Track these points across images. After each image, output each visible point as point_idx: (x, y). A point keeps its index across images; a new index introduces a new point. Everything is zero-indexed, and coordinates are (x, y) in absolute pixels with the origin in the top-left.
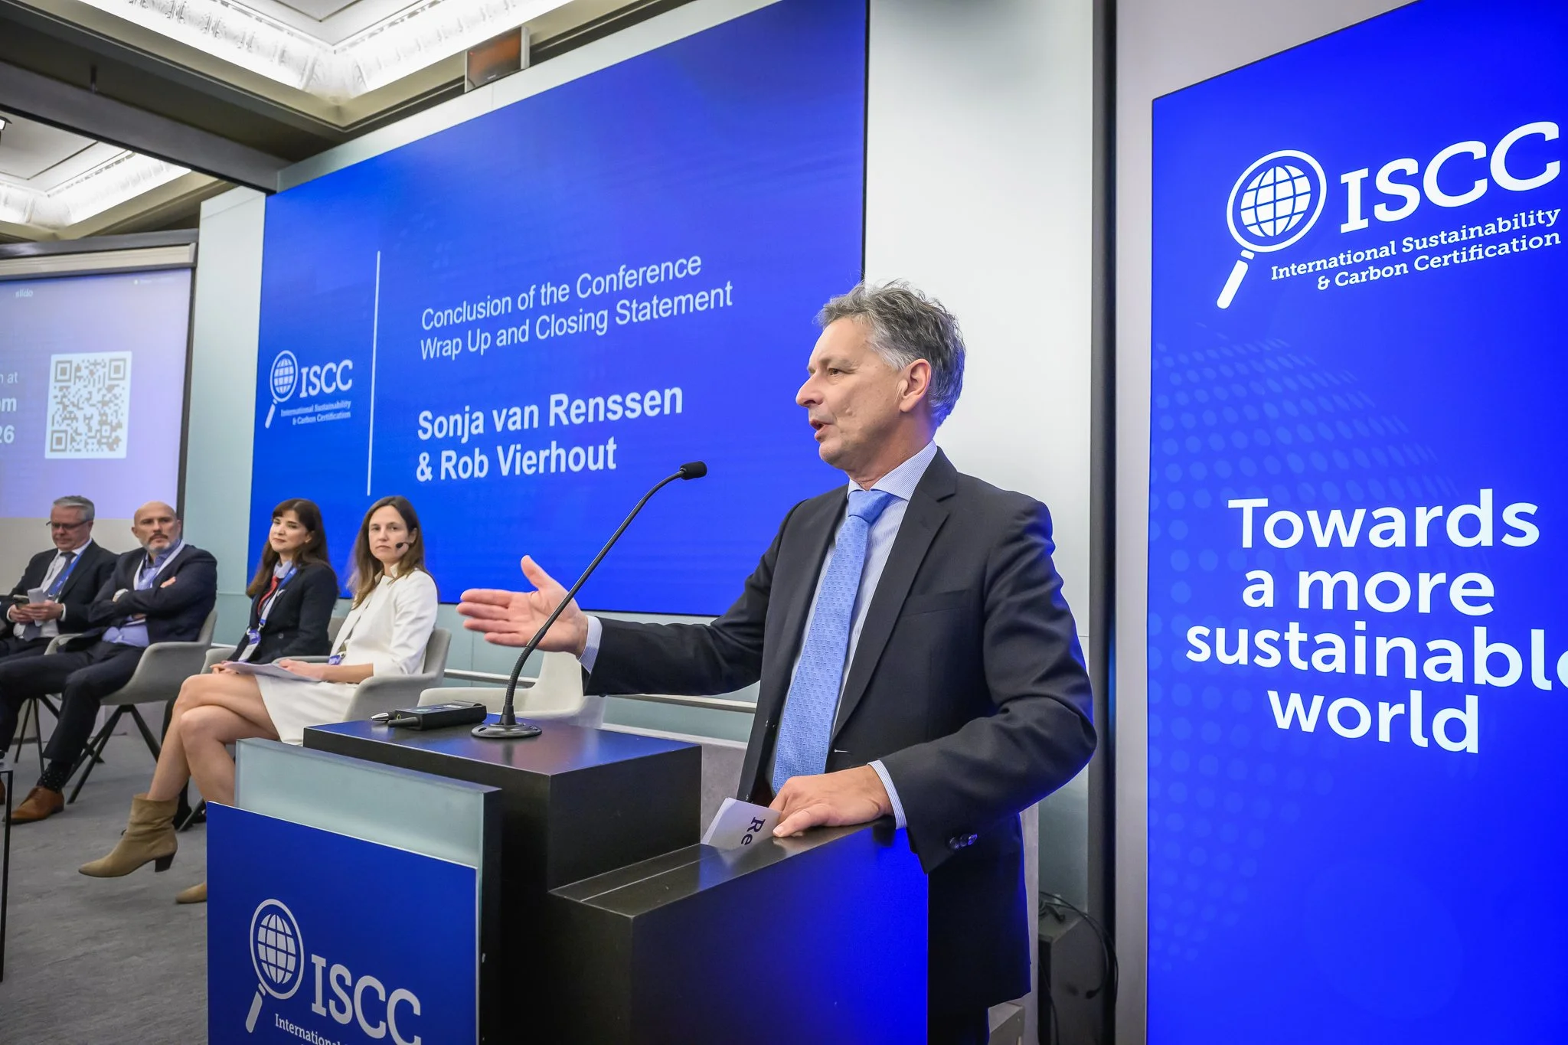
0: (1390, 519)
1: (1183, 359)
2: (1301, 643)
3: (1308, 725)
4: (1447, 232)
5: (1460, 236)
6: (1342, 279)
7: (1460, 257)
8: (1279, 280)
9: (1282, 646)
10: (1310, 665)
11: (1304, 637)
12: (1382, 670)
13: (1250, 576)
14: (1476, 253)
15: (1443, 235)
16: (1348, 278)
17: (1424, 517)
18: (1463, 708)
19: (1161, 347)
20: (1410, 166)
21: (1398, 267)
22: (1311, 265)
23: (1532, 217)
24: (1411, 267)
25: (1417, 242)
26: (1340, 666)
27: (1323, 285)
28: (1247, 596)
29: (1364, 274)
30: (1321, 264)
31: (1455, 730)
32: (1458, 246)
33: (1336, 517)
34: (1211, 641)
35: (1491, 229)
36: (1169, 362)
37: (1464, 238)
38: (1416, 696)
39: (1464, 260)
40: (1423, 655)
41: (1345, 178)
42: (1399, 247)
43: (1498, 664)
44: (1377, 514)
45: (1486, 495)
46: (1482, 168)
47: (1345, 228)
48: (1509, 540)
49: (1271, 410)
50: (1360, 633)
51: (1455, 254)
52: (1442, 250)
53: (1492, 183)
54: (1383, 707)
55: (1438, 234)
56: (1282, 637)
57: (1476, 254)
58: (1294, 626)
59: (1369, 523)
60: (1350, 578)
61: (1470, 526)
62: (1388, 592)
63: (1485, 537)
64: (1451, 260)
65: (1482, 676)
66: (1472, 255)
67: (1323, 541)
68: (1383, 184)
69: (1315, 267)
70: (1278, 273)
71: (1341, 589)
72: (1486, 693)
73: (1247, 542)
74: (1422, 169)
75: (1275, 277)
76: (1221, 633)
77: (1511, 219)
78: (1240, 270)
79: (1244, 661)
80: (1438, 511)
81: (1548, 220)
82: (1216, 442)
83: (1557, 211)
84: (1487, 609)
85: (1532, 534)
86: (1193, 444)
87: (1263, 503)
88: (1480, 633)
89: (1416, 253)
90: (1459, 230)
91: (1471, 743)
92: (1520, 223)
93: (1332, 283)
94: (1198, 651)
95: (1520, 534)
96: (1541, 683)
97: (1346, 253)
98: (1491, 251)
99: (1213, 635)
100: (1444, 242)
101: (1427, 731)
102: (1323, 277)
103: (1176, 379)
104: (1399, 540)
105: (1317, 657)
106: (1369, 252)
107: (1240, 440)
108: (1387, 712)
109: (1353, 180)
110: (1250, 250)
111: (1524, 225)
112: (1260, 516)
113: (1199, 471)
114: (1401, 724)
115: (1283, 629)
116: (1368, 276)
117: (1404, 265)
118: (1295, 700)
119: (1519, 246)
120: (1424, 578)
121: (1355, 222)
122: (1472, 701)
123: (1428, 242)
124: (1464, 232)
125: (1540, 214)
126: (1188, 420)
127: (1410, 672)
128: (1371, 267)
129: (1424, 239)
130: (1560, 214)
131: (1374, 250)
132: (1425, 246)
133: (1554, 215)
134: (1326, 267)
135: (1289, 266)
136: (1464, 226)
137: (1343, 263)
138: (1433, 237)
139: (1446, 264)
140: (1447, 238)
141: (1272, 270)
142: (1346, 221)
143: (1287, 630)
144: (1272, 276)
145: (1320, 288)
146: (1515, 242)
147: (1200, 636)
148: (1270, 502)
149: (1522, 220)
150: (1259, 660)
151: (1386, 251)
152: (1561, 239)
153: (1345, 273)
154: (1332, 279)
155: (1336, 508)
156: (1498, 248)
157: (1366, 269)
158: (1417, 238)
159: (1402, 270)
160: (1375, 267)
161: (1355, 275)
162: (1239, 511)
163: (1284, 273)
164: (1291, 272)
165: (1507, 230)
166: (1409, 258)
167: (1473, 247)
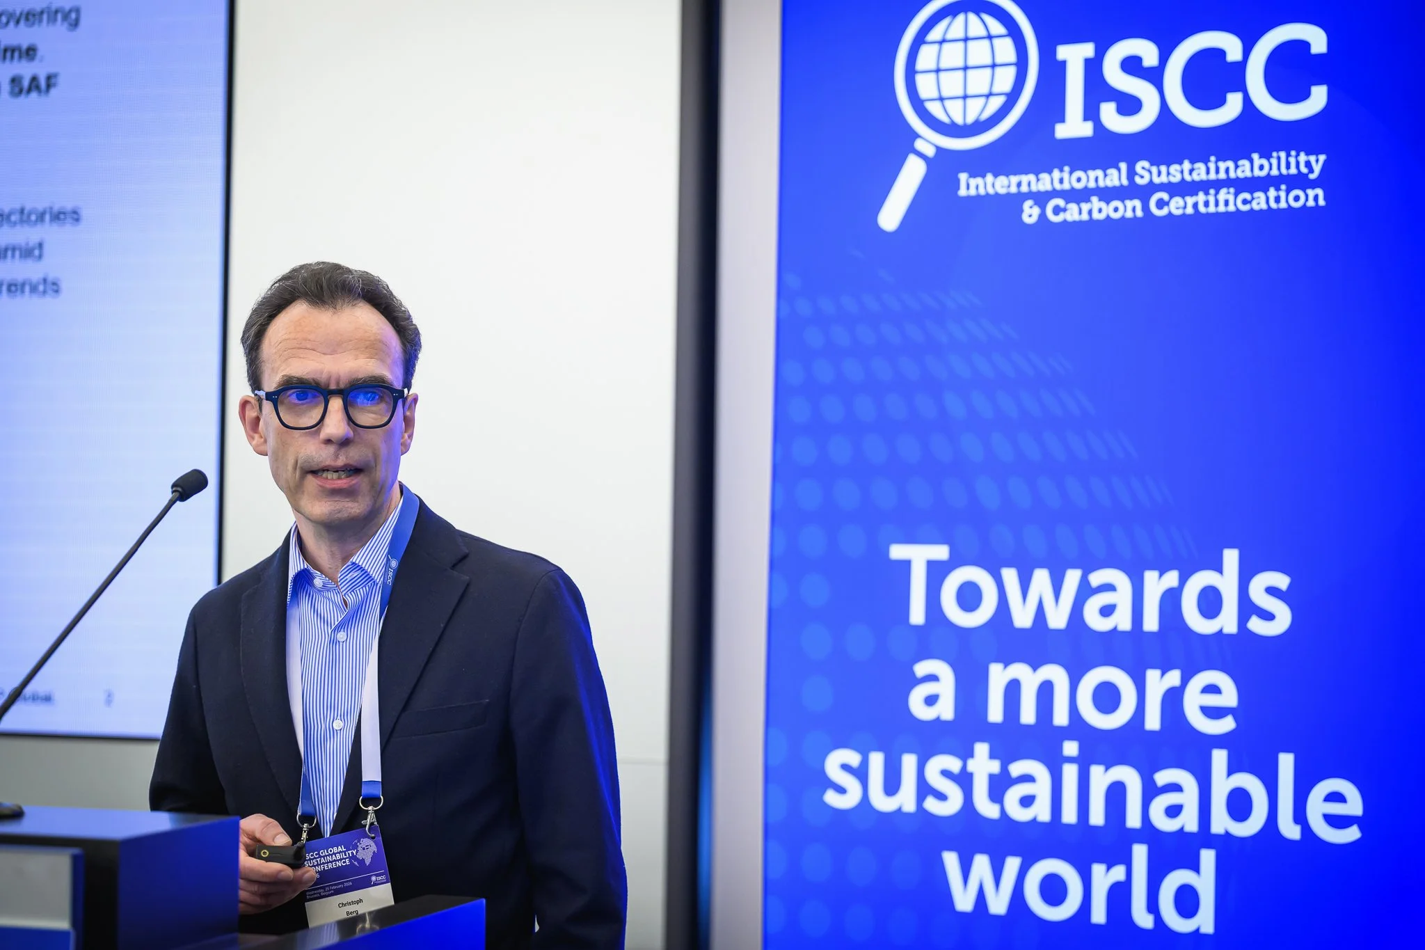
0: (1109, 588)
1: (827, 306)
2: (992, 777)
3: (998, 904)
4: (1192, 162)
5: (1208, 172)
6: (1057, 210)
7: (1206, 204)
8: (969, 198)
9: (964, 780)
10: (1003, 811)
11: (995, 766)
12: (1097, 817)
13: (921, 669)
14: (1227, 201)
15: (1187, 165)
16: (1065, 210)
17: (1156, 584)
18: (1196, 868)
19: (793, 281)
20: (1147, 52)
21: (1129, 204)
22: (1014, 179)
23: (1292, 160)
24: (1146, 208)
25: (1154, 169)
26: (1041, 811)
27: (1030, 216)
28: (916, 702)
29: (1085, 208)
30: (1028, 182)
31: (1187, 901)
32: (1205, 186)
33: (1041, 578)
34: (861, 774)
35: (1244, 170)
36: (804, 307)
37: (1213, 176)
38: (1140, 853)
39: (1212, 209)
40: (1150, 792)
41: (1063, 52)
42: (1132, 173)
43: (1239, 805)
44: (1096, 578)
45: (1231, 557)
46: (1235, 77)
47: (1062, 131)
48: (1257, 625)
49: (955, 406)
50: (1070, 760)
51: (1201, 197)
52: (1184, 189)
53: (1247, 101)
54: (1098, 870)
55: (1181, 163)
56: (964, 767)
57: (1227, 203)
58: (982, 749)
59: (1085, 591)
60: (1056, 674)
61: (1210, 602)
62: (1107, 697)
63: (1227, 621)
64: (1195, 205)
65: (1221, 822)
66: (1221, 203)
67: (1022, 617)
68: (1114, 75)
69: (1019, 185)
70: (970, 186)
71: (1046, 691)
72: (1225, 844)
73: (917, 615)
74: (1164, 58)
75: (963, 192)
76: (877, 761)
77: (1268, 157)
78: (912, 174)
79: (910, 806)
80: (1172, 579)
81: (1311, 171)
82: (876, 450)
83: (1322, 158)
84: (1227, 725)
85: (1283, 619)
86: (840, 449)
87: (941, 552)
88: (1220, 758)
89: (1152, 188)
90: (1206, 161)
91: (1205, 921)
92: (1279, 168)
93: (1043, 216)
94: (841, 790)
95: (1268, 616)
96: (1290, 830)
97: (1062, 171)
98: (1245, 202)
99: (865, 763)
100: (1188, 178)
101: (1153, 906)
102: (1031, 203)
103: (814, 337)
104: (1122, 620)
105: (1013, 795)
106: (1092, 174)
107: (909, 449)
108: (1104, 878)
109: (1074, 55)
111: (1284, 171)
112: (937, 573)
113: (847, 494)
114: (1119, 895)
115: (966, 754)
116: (1090, 212)
117: (1137, 204)
118: (981, 864)
119: (1277, 200)
120: (1152, 675)
121: (1073, 126)
122: (1208, 858)
123: (1168, 174)
124: (1212, 166)
125: (1303, 158)
126: (833, 409)
127: (1133, 820)
128: (1094, 199)
129: (1163, 168)
130: (1325, 162)
131: (1099, 173)
132: (1164, 179)
133: (1318, 162)
134: (1034, 188)
135: (984, 176)
136: (1213, 158)
137: (1058, 186)
138: (1175, 168)
139: (1190, 210)
140: (1191, 171)
141: (958, 181)
142: (1062, 120)
143: (971, 755)
144: (958, 188)
145: (1026, 219)
146: (1272, 193)
147: (846, 767)
148: (952, 552)
149: (1281, 163)
150: (931, 805)
151: (1115, 178)
152: (1325, 199)
153: (1060, 202)
154: (1043, 208)
155: (1041, 566)
156: (1253, 199)
157: (1088, 200)
158: (1152, 164)
159: (1134, 209)
160: (1100, 200)
161: (1073, 207)
162: (906, 565)
163: (977, 187)
164: (985, 187)
165: (1263, 173)
166: (1144, 193)
167: (1223, 191)
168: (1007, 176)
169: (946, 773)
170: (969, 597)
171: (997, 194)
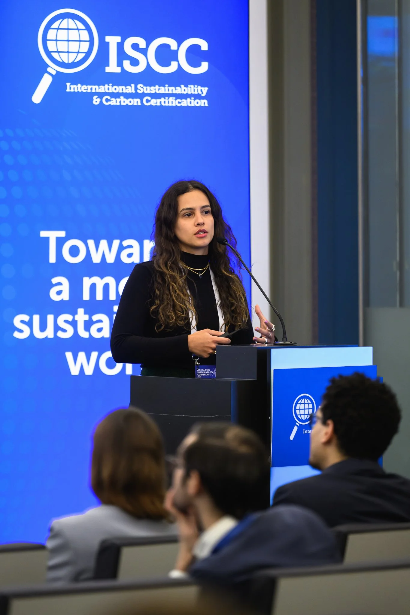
1: (10, 132)
2: (85, 322)
3: (89, 371)
4: (159, 86)
5: (165, 90)
6: (107, 100)
7: (165, 102)
8: (70, 92)
9: (74, 324)
10: (90, 334)
11: (86, 318)
13: (55, 280)
14: (172, 102)
15: (157, 87)
16: (110, 100)
17: (148, 245)
20: (142, 42)
21: (136, 100)
22: (89, 87)
23: (196, 89)
24: (142, 102)
25: (145, 88)
26: (106, 333)
27: (96, 102)
28: (53, 295)
29: (118, 100)
30: (96, 88)
32: (164, 96)
33: (104, 243)
34: (30, 324)
35: (179, 91)
36: (1, 133)
37: (167, 92)
39: (167, 104)
41: (108, 39)
42: (136, 89)
44: (125, 243)
46: (174, 56)
47: (108, 70)
49: (66, 175)
51: (162, 100)
52: (156, 96)
53: (179, 65)
56: (74, 318)
58: (81, 311)
59: (121, 248)
60: (110, 280)
64: (161, 102)
67: (96, 259)
68: (128, 49)
69: (91, 89)
70: (70, 88)
71: (106, 287)
73: (52, 259)
74: (148, 45)
75: (68, 90)
76: (36, 318)
77: (187, 87)
78: (46, 82)
79: (51, 335)
81: (202, 93)
82: (32, 192)
83: (206, 89)
86: (17, 192)
87: (62, 234)
89: (144, 94)
90: (164, 86)
92: (191, 91)
93: (101, 102)
94: (21, 331)
97: (109, 85)
98: (179, 103)
99: (31, 320)
100: (158, 92)
102: (96, 97)
103: (5, 146)
104: (136, 259)
105: (94, 328)
106: (121, 87)
109: (113, 41)
110: (53, 69)
111: (193, 93)
112: (60, 242)
113: (21, 211)
115: (74, 313)
116: (120, 102)
117: (139, 100)
118: (82, 356)
119: (190, 103)
121: (113, 68)
123: (150, 90)
124: (167, 88)
125: (199, 88)
126: (14, 175)
128: (122, 97)
129: (148, 88)
130: (208, 91)
131: (124, 87)
132: (148, 92)
133: (205, 90)
134: (97, 91)
135: (77, 85)
136: (167, 86)
137: (107, 91)
138: (152, 88)
139: (158, 104)
140: (159, 89)
141: (66, 85)
142: (108, 66)
143: (76, 313)
144: (66, 89)
145: (94, 103)
146: (189, 100)
147: (23, 322)
148: (66, 234)
149: (192, 89)
150: (60, 334)
151: (130, 89)
152: (208, 104)
153: (109, 98)
154: (101, 99)
155: (104, 239)
156: (182, 102)
157: (119, 98)
158: (144, 86)
159: (137, 102)
160: (124, 98)
161: (113, 99)
162: (47, 239)
163: (74, 89)
164: (77, 89)
165: (185, 93)
166: (141, 96)
167: (171, 98)
168: (87, 85)
169: (66, 321)
170: (74, 251)
171: (82, 92)
